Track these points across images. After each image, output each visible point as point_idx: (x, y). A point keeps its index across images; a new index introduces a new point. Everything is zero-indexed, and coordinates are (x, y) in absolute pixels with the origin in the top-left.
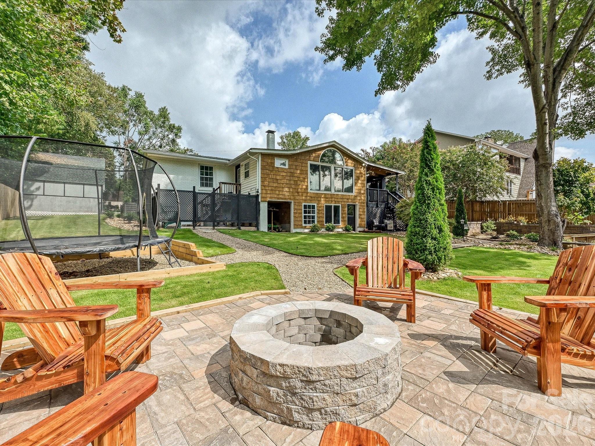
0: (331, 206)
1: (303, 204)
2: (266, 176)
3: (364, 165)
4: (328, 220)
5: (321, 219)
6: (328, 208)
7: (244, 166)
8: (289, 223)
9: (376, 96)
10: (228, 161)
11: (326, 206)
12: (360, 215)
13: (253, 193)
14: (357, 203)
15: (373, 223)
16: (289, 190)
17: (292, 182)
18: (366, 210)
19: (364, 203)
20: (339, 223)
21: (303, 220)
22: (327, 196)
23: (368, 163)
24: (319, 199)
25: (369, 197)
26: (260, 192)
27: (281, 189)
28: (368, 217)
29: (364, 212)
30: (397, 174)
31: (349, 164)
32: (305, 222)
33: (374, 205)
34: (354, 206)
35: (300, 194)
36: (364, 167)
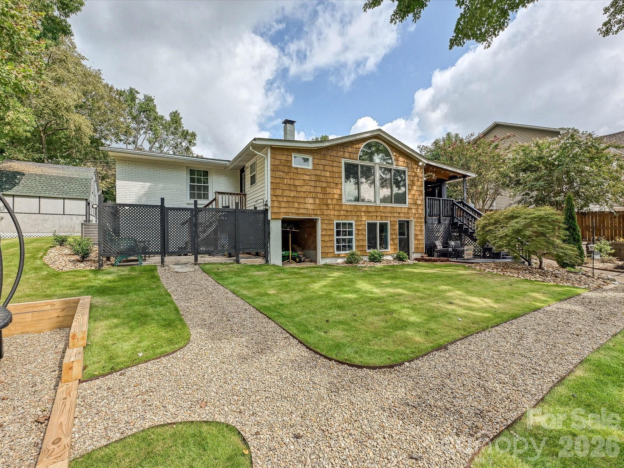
0: (376, 224)
1: (335, 222)
2: (278, 181)
3: (421, 164)
4: (372, 245)
5: (361, 243)
6: (371, 227)
7: (249, 169)
8: (315, 249)
9: (451, 48)
10: (228, 163)
11: (368, 224)
12: (416, 235)
13: (261, 208)
14: (412, 219)
15: (435, 246)
16: (315, 201)
17: (319, 190)
18: (424, 228)
19: (421, 218)
20: (386, 248)
21: (335, 245)
22: (370, 210)
23: (426, 162)
24: (359, 214)
25: (428, 210)
26: (269, 205)
27: (301, 200)
28: (427, 238)
29: (421, 231)
30: (465, 176)
31: (401, 163)
32: (338, 248)
33: (435, 220)
34: (408, 222)
35: (331, 207)
36: (421, 167)
